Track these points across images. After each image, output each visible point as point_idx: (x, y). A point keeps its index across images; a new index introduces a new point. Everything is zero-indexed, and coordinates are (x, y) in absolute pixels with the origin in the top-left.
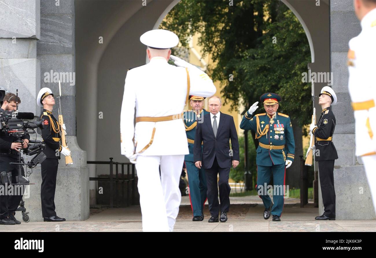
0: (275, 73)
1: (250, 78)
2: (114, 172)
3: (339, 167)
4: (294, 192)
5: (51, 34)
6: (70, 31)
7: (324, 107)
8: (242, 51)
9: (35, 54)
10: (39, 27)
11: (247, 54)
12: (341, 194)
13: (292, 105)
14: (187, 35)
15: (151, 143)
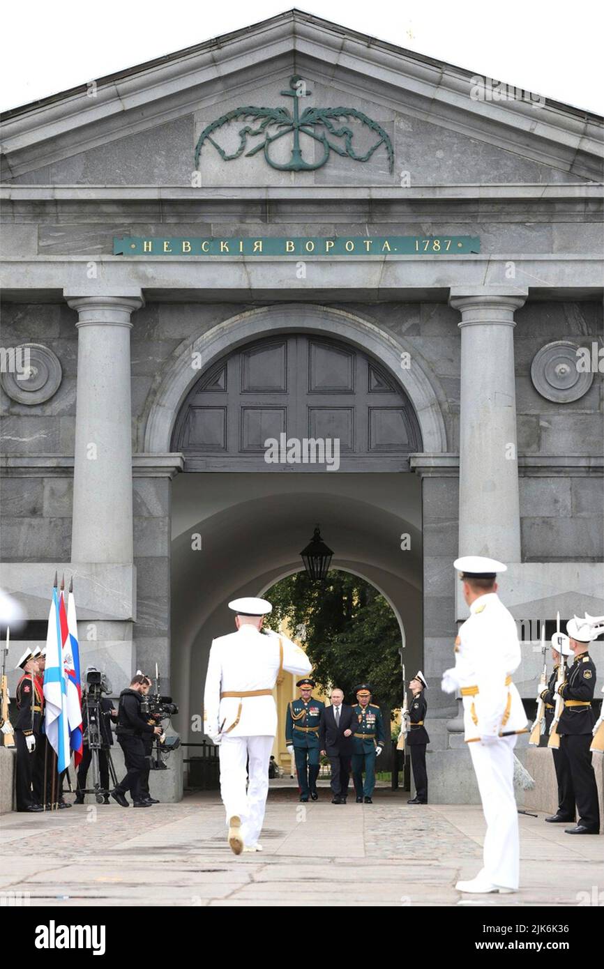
0: (365, 657)
1: (341, 662)
2: (207, 755)
3: (431, 752)
4: (382, 776)
5: (147, 617)
6: (166, 613)
7: (415, 692)
8: (332, 636)
9: (131, 636)
10: (136, 609)
11: (336, 638)
12: (433, 778)
13: (381, 690)
14: (277, 619)
15: (237, 722)
